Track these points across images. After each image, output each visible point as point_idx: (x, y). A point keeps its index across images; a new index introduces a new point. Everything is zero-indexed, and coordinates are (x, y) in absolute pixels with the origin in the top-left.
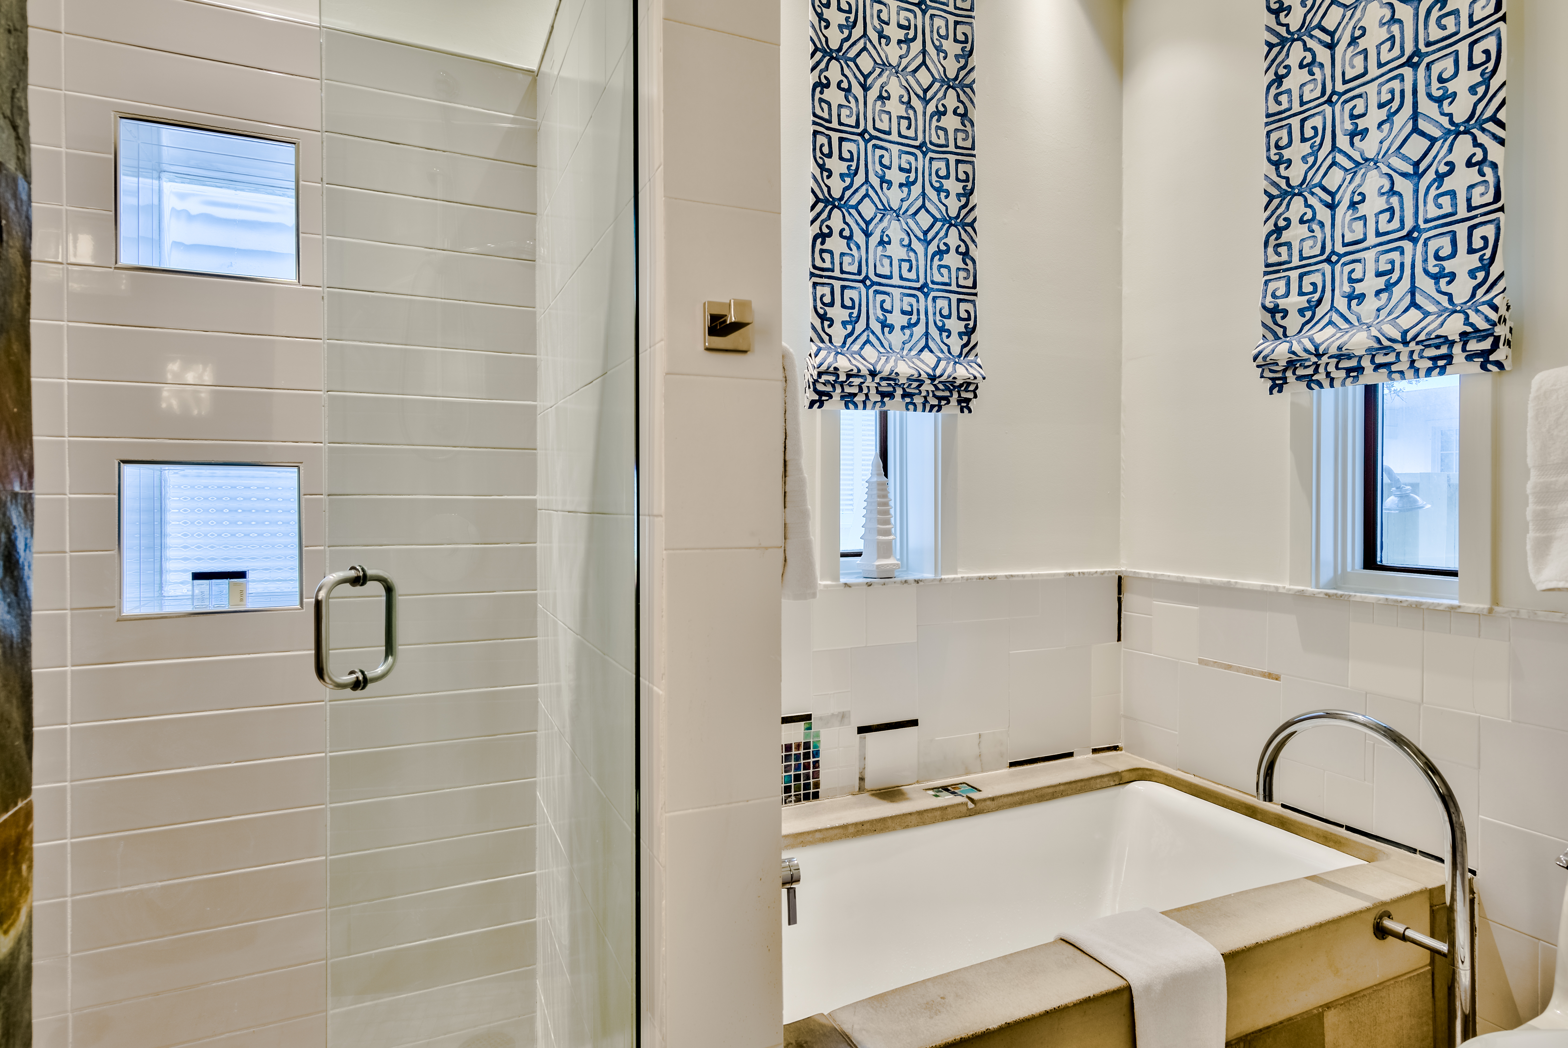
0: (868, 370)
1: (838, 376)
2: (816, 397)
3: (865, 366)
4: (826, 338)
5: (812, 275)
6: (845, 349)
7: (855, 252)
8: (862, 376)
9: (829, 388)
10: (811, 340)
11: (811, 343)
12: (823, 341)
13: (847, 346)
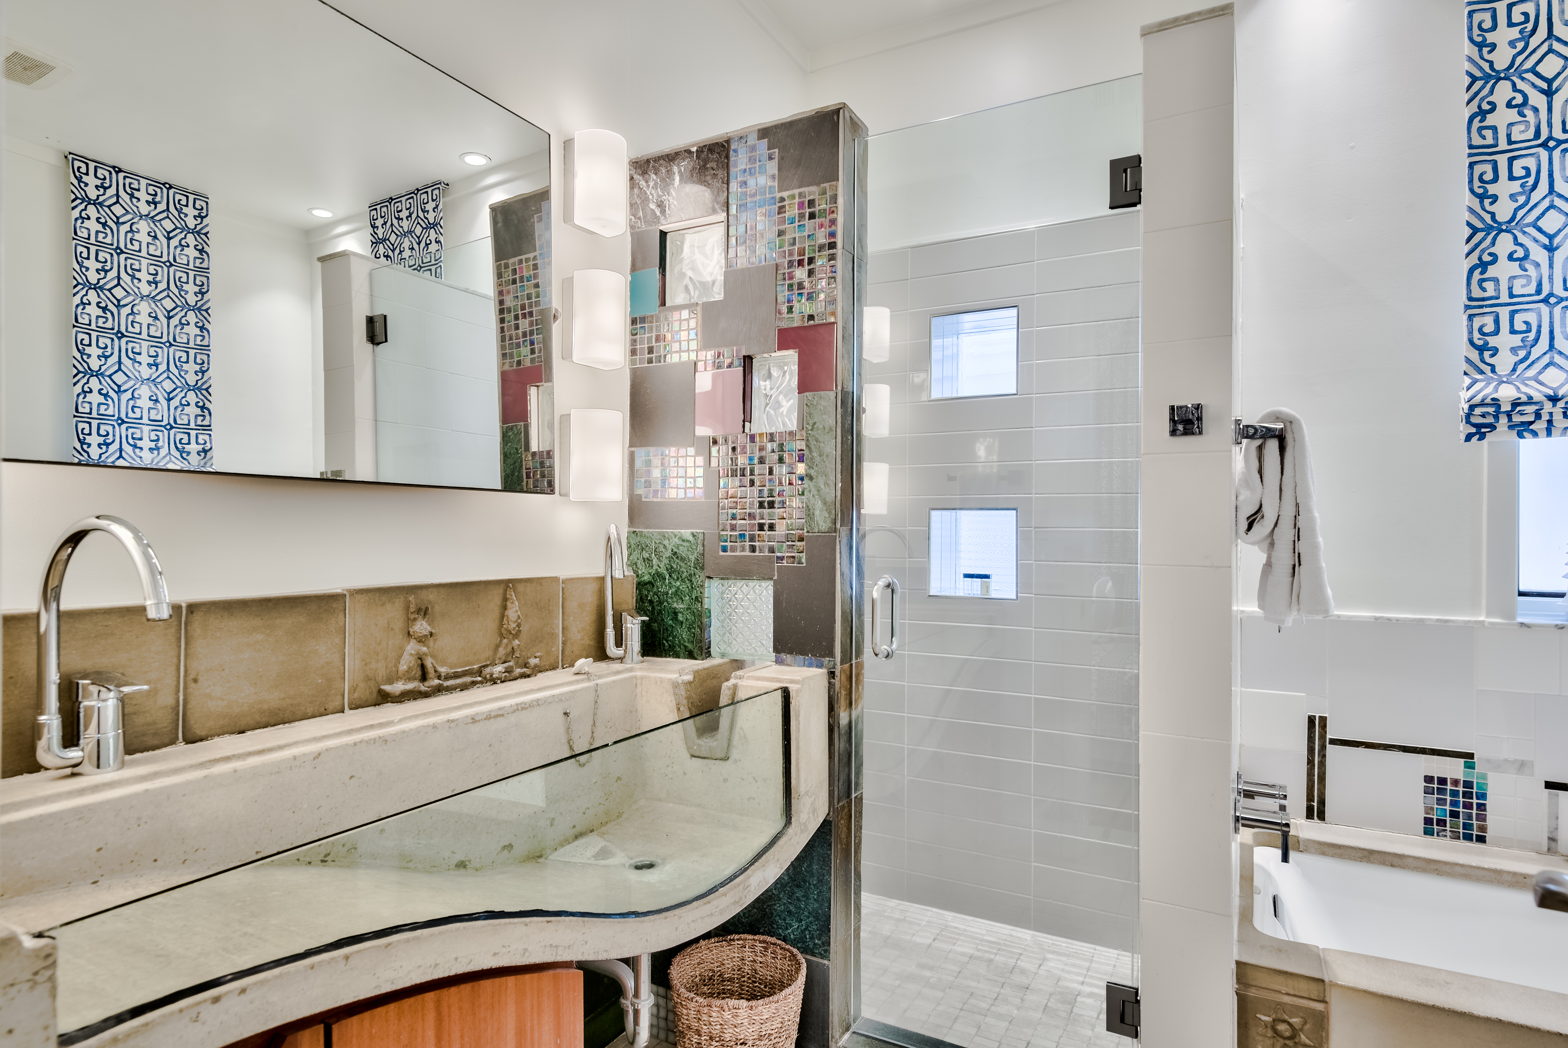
0: (1546, 396)
1: (1499, 406)
2: (1474, 430)
3: (1540, 392)
4: (1487, 369)
5: (1467, 307)
6: (1515, 376)
7: (1532, 271)
8: (1535, 403)
9: (1490, 420)
10: (1465, 374)
11: (1465, 377)
12: (1482, 372)
13: (1518, 373)
